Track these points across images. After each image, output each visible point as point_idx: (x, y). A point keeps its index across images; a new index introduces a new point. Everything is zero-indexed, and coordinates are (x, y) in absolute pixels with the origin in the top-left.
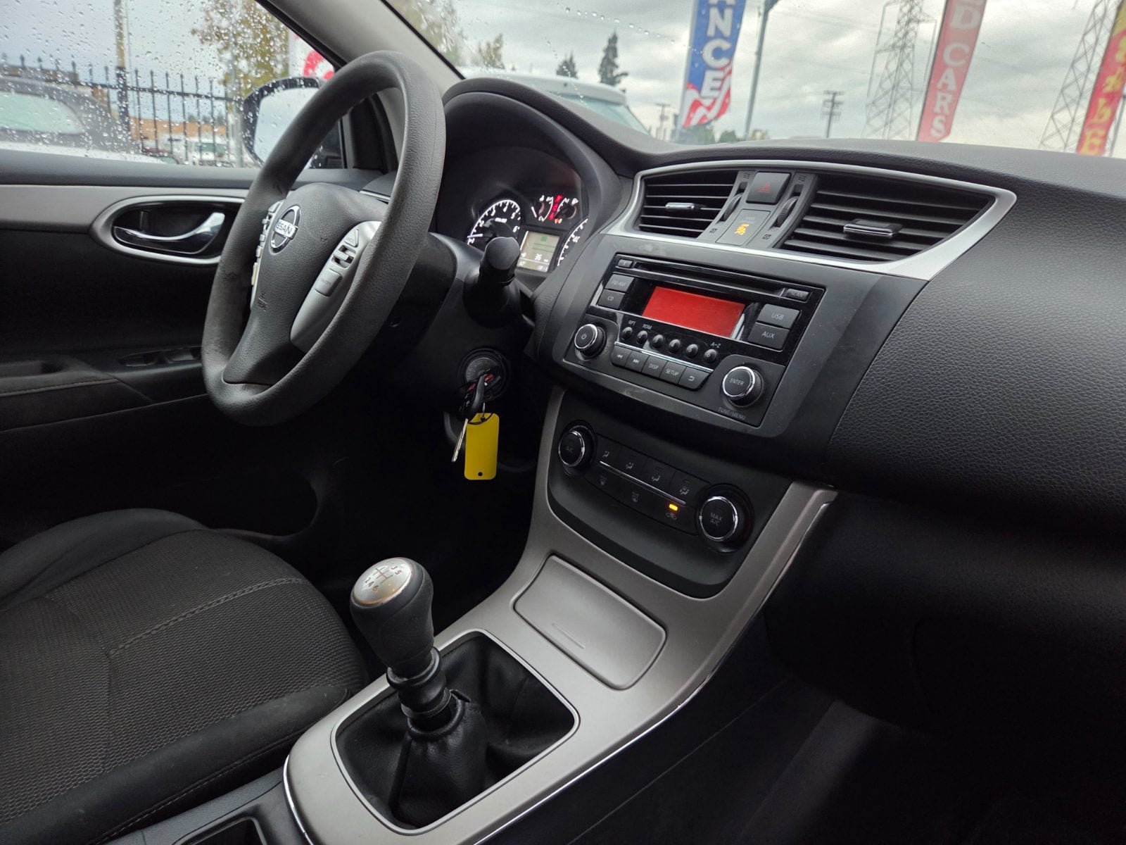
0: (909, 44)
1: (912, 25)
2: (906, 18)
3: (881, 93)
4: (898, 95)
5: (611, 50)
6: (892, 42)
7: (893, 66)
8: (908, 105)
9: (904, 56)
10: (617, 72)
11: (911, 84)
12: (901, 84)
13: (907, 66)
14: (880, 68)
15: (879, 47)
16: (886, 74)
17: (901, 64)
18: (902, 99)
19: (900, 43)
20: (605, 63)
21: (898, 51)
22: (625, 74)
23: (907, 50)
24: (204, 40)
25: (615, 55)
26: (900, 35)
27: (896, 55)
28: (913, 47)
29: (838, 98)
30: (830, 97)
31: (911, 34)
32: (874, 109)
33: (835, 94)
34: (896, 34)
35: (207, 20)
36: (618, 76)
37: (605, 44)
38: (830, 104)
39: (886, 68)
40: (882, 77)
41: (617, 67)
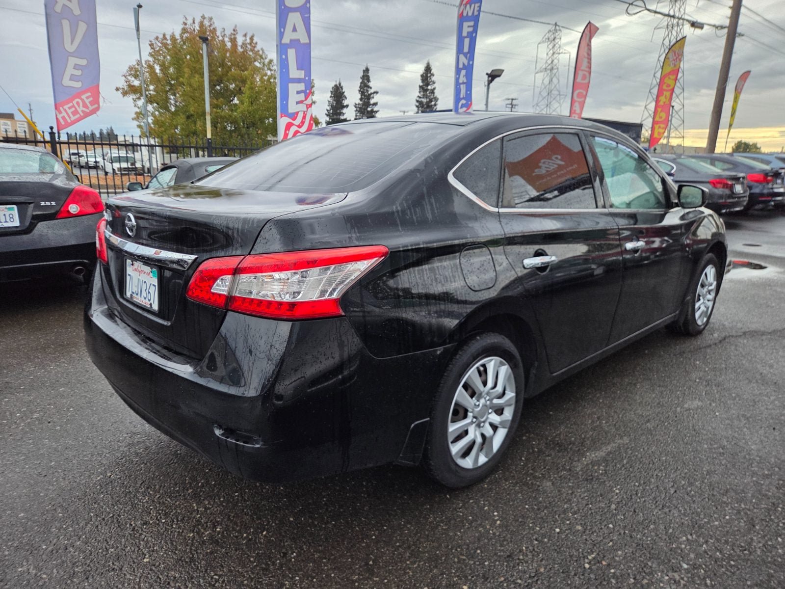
0: (555, 67)
1: (555, 56)
2: (551, 52)
3: (541, 99)
4: (552, 99)
5: (366, 78)
6: (544, 67)
7: (547, 81)
8: (559, 105)
9: (553, 75)
10: (371, 91)
11: (559, 92)
12: (553, 92)
13: (555, 80)
14: (539, 82)
15: (537, 70)
16: (543, 87)
17: (551, 81)
18: (554, 101)
19: (550, 67)
20: (362, 85)
21: (548, 72)
22: (376, 93)
23: (555, 71)
24: (125, 93)
25: (369, 81)
26: (549, 62)
27: (548, 74)
28: (558, 68)
29: (514, 102)
30: (510, 102)
31: (556, 61)
32: (538, 108)
33: (512, 99)
34: (546, 62)
35: (126, 82)
36: (371, 94)
37: (361, 74)
38: (510, 106)
39: (543, 82)
40: (541, 88)
41: (371, 88)
